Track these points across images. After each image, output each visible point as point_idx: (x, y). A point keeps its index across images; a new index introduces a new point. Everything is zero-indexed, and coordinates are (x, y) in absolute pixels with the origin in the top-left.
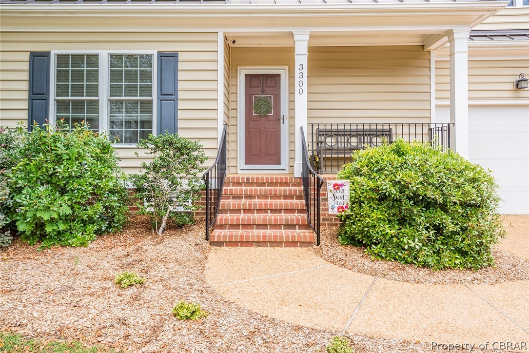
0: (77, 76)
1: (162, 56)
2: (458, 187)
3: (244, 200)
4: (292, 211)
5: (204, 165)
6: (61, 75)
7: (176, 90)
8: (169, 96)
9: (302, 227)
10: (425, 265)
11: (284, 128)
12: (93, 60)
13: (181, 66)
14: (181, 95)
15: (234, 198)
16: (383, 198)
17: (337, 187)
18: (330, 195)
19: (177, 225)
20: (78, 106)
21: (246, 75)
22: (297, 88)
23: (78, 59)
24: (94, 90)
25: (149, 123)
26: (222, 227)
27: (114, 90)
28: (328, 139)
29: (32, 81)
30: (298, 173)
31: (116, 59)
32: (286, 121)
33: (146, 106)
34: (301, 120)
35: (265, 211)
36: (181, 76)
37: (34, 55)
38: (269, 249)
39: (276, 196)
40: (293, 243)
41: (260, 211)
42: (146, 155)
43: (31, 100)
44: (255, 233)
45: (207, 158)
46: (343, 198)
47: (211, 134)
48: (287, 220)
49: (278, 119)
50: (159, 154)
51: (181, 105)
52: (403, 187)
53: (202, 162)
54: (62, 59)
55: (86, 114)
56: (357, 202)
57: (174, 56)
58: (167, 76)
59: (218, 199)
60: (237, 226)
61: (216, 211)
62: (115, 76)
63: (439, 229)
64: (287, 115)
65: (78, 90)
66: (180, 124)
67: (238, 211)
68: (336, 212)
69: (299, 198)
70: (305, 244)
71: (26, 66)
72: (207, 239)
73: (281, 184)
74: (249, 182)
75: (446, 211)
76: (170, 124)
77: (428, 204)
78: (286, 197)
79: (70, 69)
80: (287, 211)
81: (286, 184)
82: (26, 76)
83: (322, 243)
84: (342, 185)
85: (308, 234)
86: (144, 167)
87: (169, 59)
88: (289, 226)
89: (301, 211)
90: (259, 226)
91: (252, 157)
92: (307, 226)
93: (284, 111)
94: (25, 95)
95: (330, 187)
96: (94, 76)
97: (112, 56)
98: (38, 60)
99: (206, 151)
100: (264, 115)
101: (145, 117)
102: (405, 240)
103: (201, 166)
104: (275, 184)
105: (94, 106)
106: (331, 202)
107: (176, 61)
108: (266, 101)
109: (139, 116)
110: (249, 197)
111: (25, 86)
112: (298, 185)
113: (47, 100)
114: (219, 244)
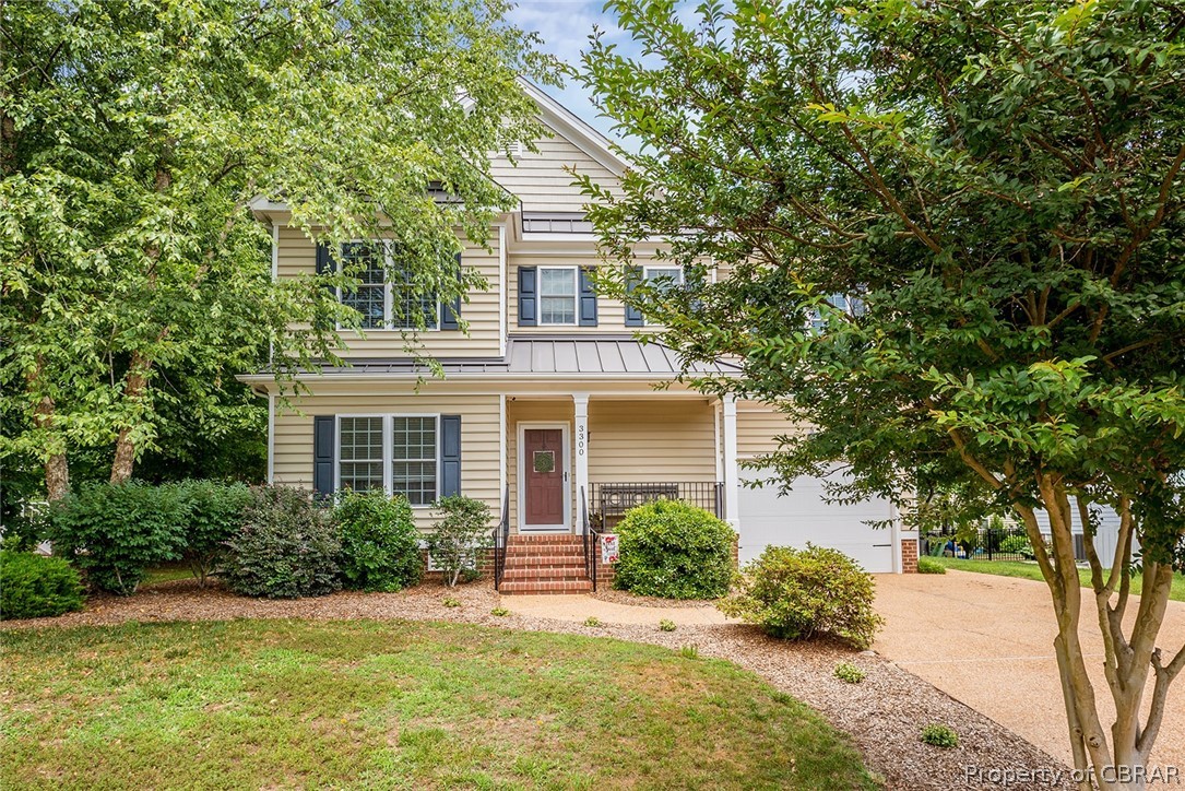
0: (362, 438)
1: (444, 418)
2: (697, 536)
3: (527, 557)
4: (573, 565)
5: (489, 525)
6: (346, 439)
7: (459, 451)
8: (453, 456)
9: (581, 578)
10: (671, 597)
11: (567, 485)
12: (378, 423)
13: (464, 428)
14: (464, 456)
15: (517, 555)
16: (643, 547)
17: (609, 540)
18: (603, 547)
19: (469, 579)
20: (362, 468)
21: (526, 430)
22: (578, 448)
23: (362, 422)
24: (378, 453)
25: (432, 484)
26: (508, 579)
27: (398, 452)
28: (614, 497)
29: (317, 445)
30: (579, 532)
31: (399, 422)
32: (569, 478)
33: (431, 468)
34: (582, 479)
35: (548, 566)
36: (464, 438)
37: (318, 418)
38: (552, 596)
39: (558, 553)
40: (573, 591)
41: (542, 566)
42: (436, 516)
43: (316, 464)
44: (539, 584)
45: (493, 518)
46: (613, 549)
47: (494, 495)
48: (567, 572)
49: (560, 476)
50: (449, 514)
51: (464, 466)
52: (656, 538)
53: (488, 521)
54: (346, 422)
55: (369, 477)
56: (623, 551)
57: (457, 418)
58: (450, 438)
59: (503, 557)
60: (522, 579)
61: (502, 568)
62: (398, 438)
63: (681, 569)
64: (569, 472)
65: (362, 453)
66: (464, 485)
67: (523, 566)
68: (608, 562)
69: (579, 554)
70: (583, 591)
71: (311, 430)
72: (496, 589)
73: (563, 542)
74: (531, 541)
75: (688, 556)
76: (453, 484)
77: (676, 550)
78: (567, 554)
79: (369, 431)
80: (568, 565)
81: (568, 542)
82: (311, 440)
83: (598, 590)
84: (613, 538)
85: (586, 584)
86: (436, 527)
87: (452, 423)
88: (569, 578)
89: (580, 565)
90: (542, 579)
91: (532, 517)
92: (586, 578)
93: (566, 468)
94: (310, 459)
95: (603, 541)
96: (378, 438)
97: (395, 418)
98: (323, 424)
99: (491, 511)
100: (545, 473)
101: (428, 478)
102: (656, 578)
103: (486, 525)
104: (557, 543)
105: (378, 469)
106: (604, 554)
107: (459, 424)
108: (548, 457)
109: (423, 478)
110: (533, 554)
111: (310, 449)
112: (580, 543)
113: (332, 463)
114: (508, 593)
